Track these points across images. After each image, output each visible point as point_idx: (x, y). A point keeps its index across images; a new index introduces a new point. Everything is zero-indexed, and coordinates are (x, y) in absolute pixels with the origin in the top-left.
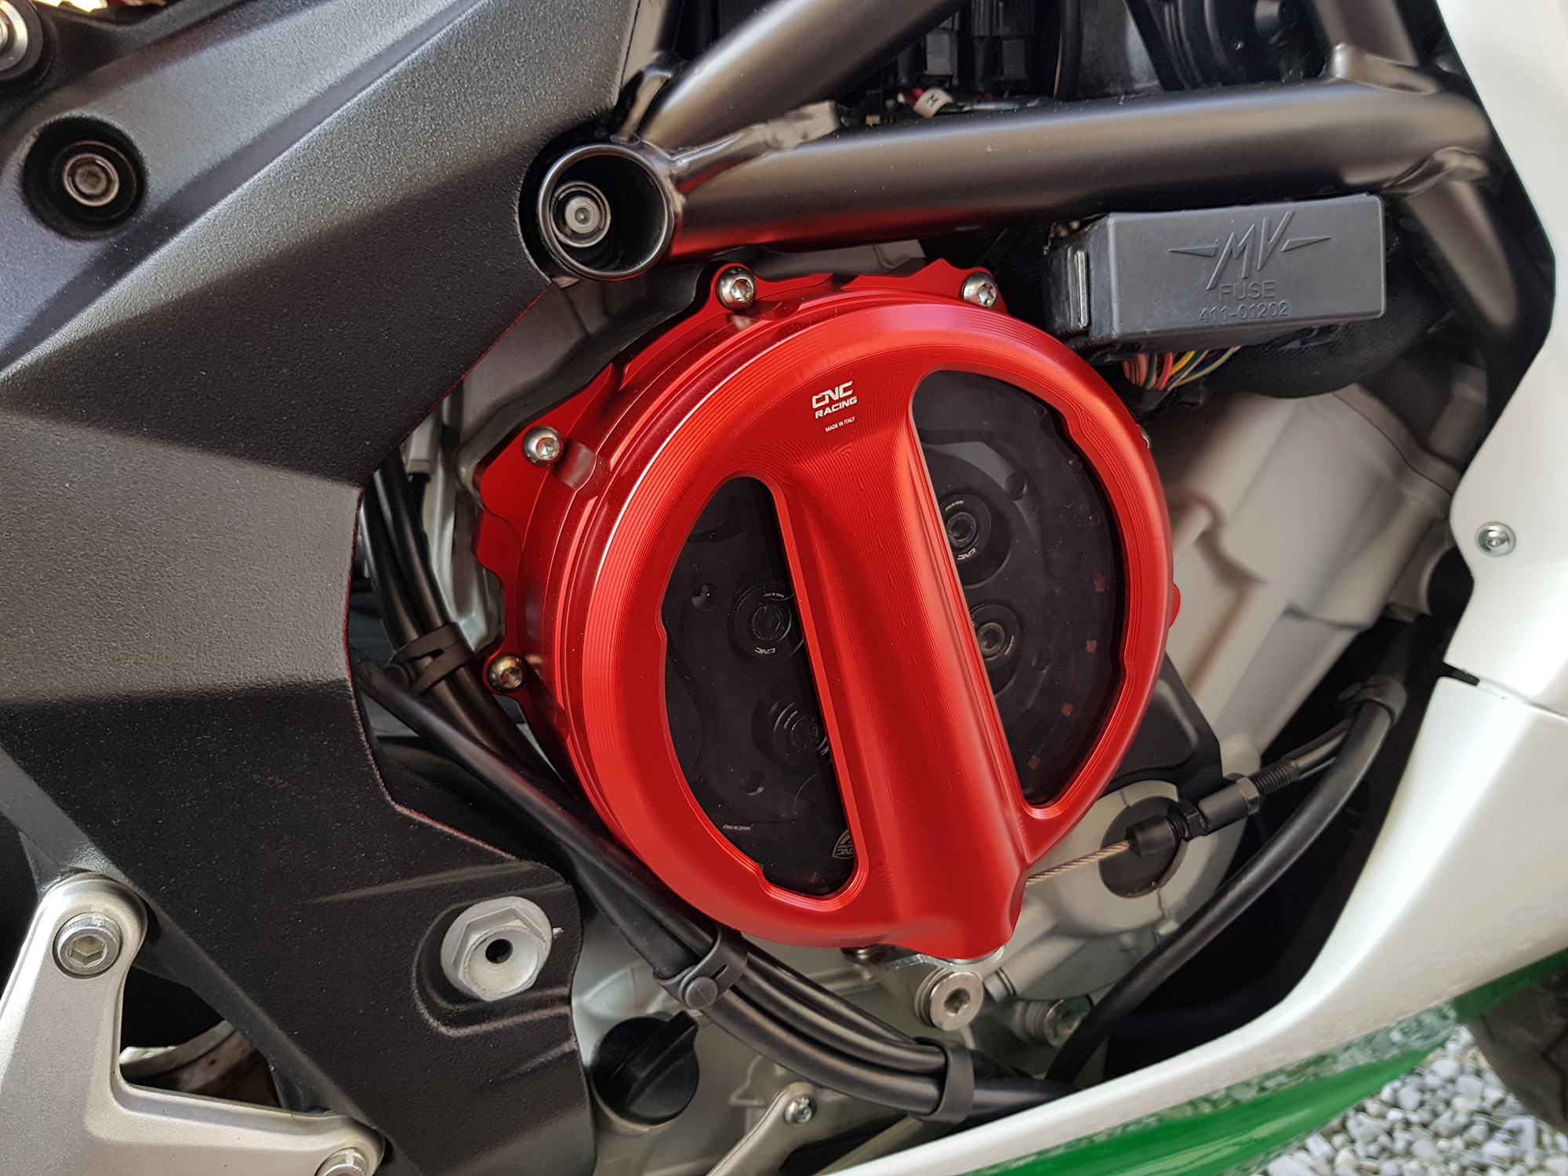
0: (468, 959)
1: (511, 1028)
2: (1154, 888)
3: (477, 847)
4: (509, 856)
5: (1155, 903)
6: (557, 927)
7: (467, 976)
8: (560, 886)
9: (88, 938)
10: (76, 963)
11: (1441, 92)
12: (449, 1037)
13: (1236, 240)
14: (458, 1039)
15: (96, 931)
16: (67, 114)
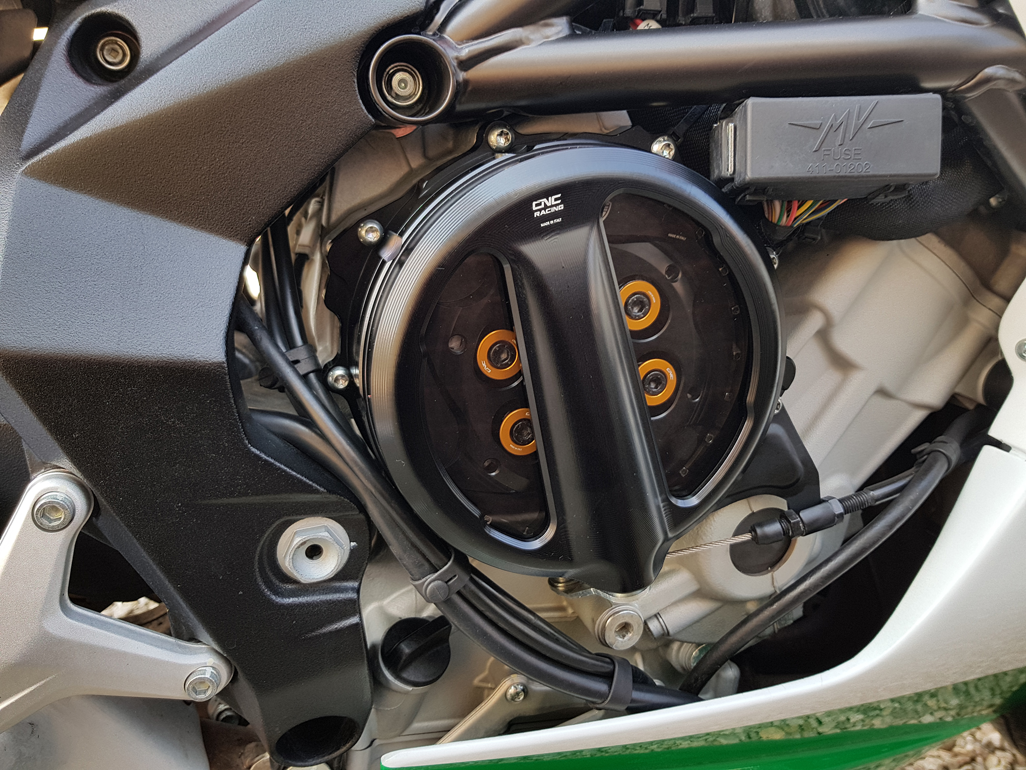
0: (292, 554)
1: (318, 603)
2: (770, 572)
3: (301, 481)
4: (322, 489)
5: (770, 581)
6: (353, 542)
7: (291, 564)
8: (355, 514)
9: (53, 507)
10: (45, 522)
11: (993, 26)
12: (277, 603)
13: (836, 119)
14: (282, 605)
15: (59, 503)
16: (98, 10)
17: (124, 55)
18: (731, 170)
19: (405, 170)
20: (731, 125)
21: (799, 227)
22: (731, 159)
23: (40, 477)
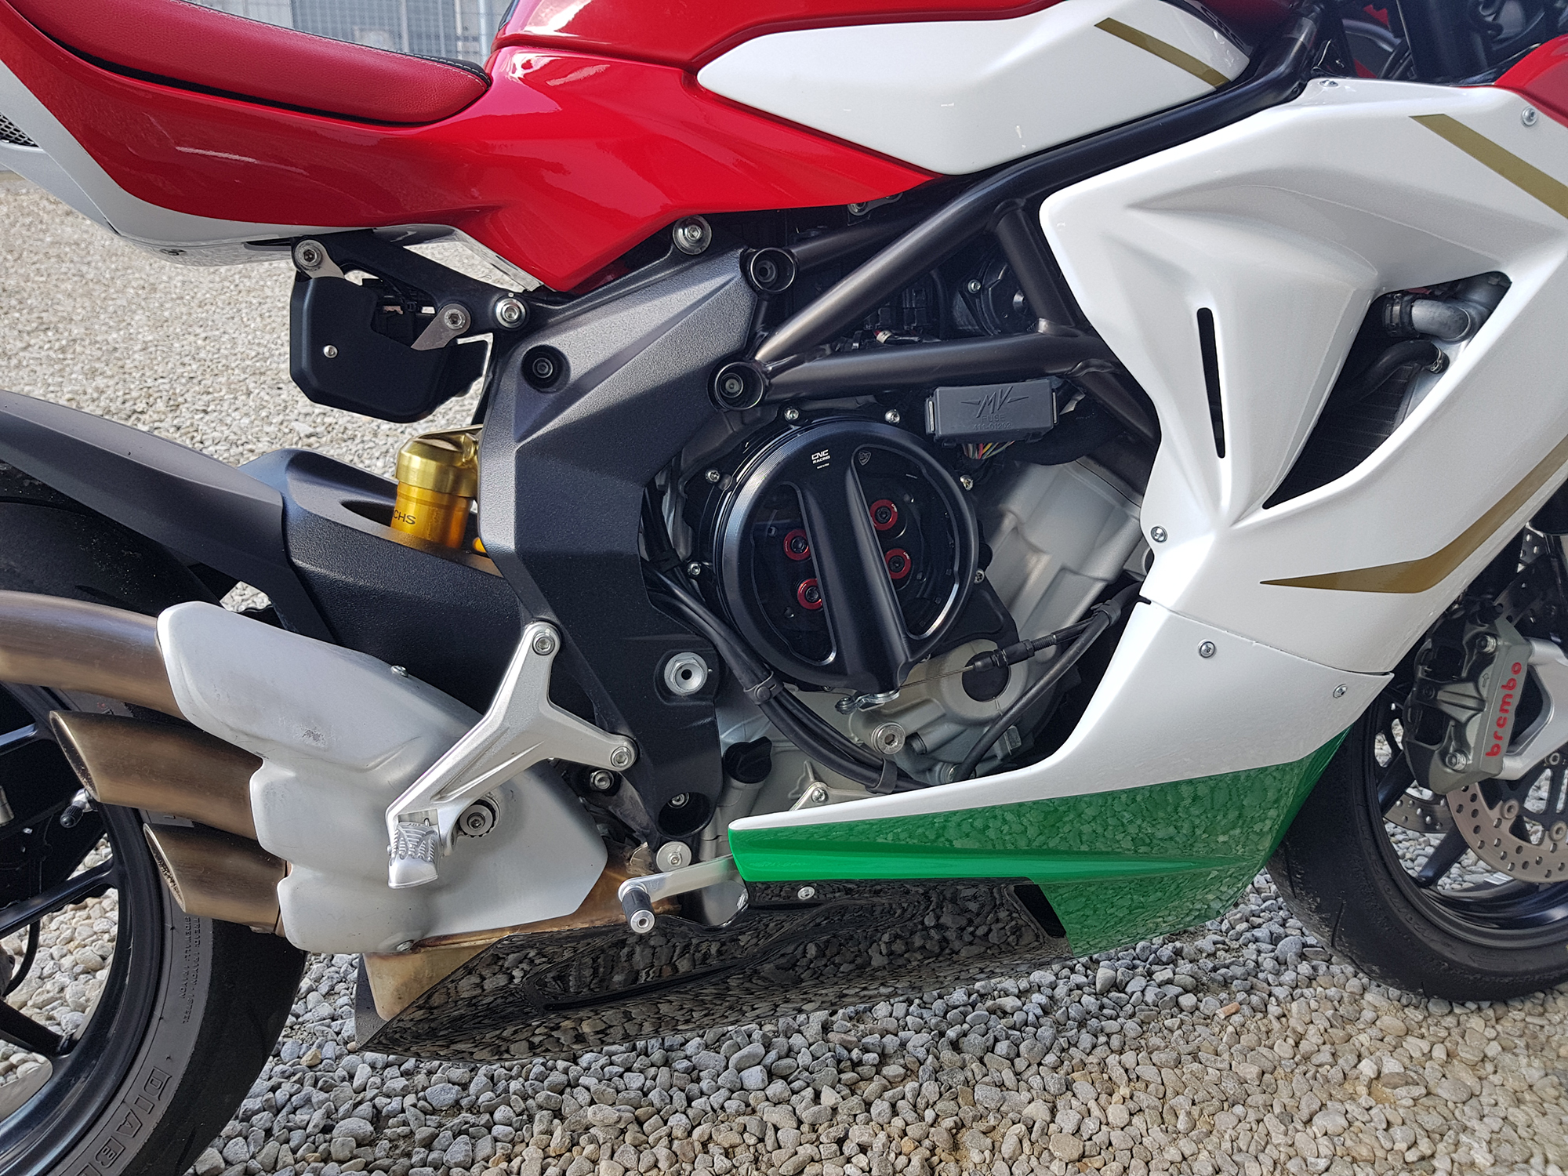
0: (674, 674)
1: (687, 707)
2: (994, 697)
4: (692, 632)
5: (998, 705)
6: (709, 670)
7: (673, 682)
8: (711, 650)
9: (542, 641)
12: (663, 706)
13: (988, 398)
14: (667, 708)
15: (546, 640)
16: (539, 344)
17: (550, 369)
18: (932, 429)
19: (731, 432)
20: (931, 403)
21: (986, 460)
22: (932, 423)
23: (531, 626)
